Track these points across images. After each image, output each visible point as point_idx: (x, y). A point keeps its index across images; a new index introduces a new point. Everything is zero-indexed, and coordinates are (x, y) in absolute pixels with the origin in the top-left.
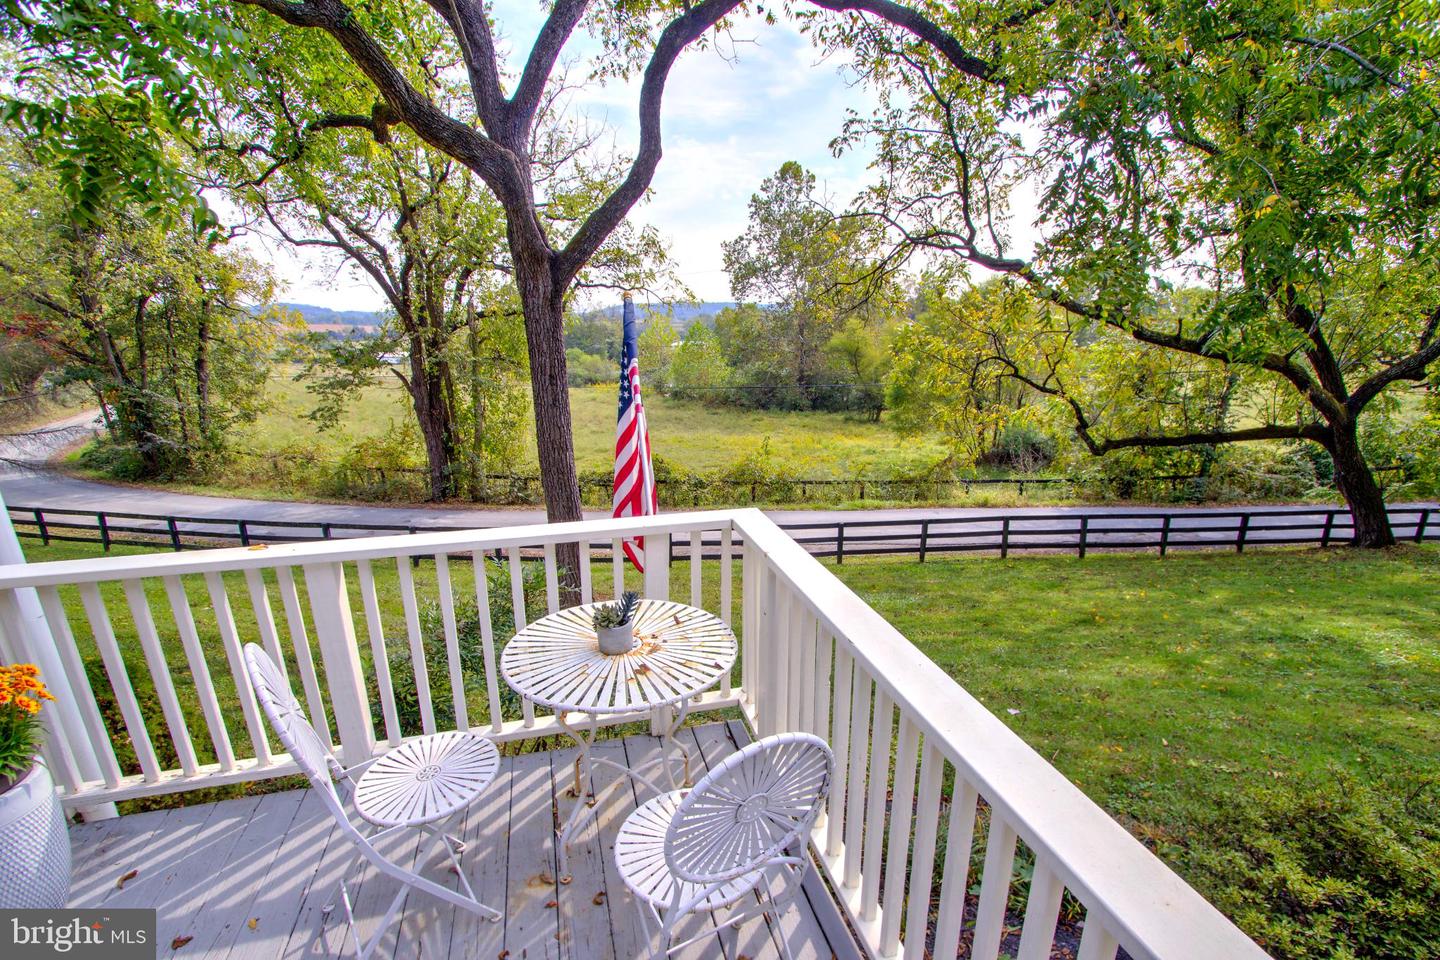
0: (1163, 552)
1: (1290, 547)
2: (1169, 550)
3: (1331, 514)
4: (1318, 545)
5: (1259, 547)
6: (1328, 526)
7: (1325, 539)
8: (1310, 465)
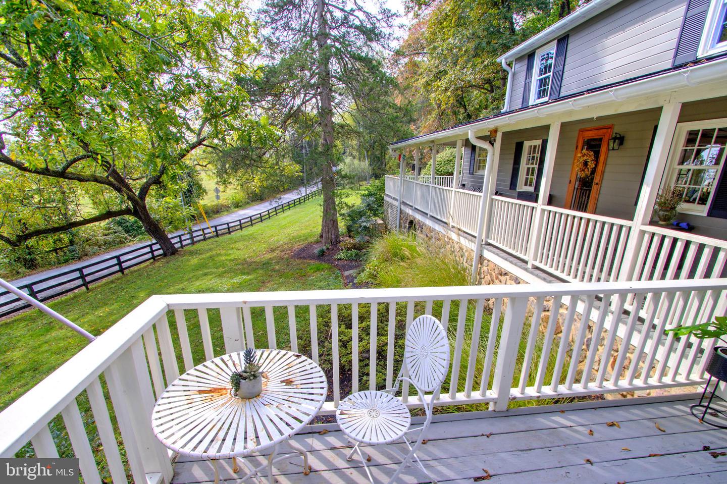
0: (87, 288)
1: (142, 265)
2: (90, 286)
3: (151, 246)
4: (152, 260)
5: (132, 269)
6: (152, 252)
7: (153, 257)
8: (120, 228)
